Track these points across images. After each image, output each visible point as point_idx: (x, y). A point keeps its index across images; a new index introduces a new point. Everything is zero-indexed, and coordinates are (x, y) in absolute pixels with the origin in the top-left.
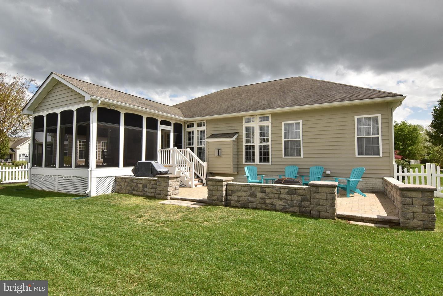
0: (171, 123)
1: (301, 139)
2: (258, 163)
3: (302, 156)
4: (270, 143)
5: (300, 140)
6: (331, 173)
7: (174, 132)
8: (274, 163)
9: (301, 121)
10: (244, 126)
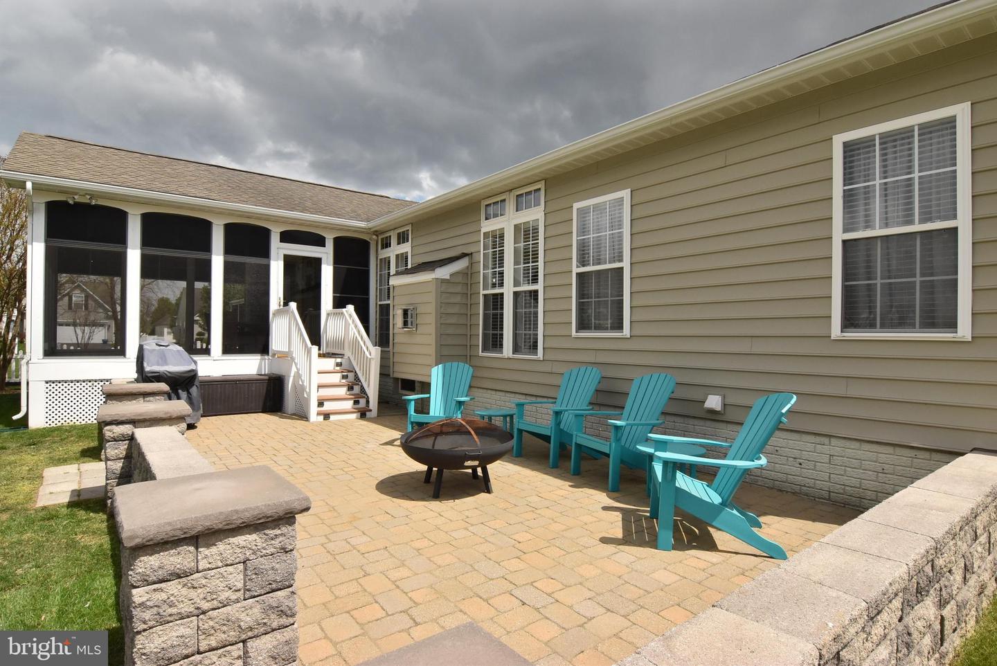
0: (325, 238)
1: (626, 264)
2: (511, 355)
3: (626, 331)
4: (539, 287)
5: (622, 268)
6: (725, 405)
7: (335, 263)
8: (550, 356)
9: (625, 194)
10: (484, 230)
